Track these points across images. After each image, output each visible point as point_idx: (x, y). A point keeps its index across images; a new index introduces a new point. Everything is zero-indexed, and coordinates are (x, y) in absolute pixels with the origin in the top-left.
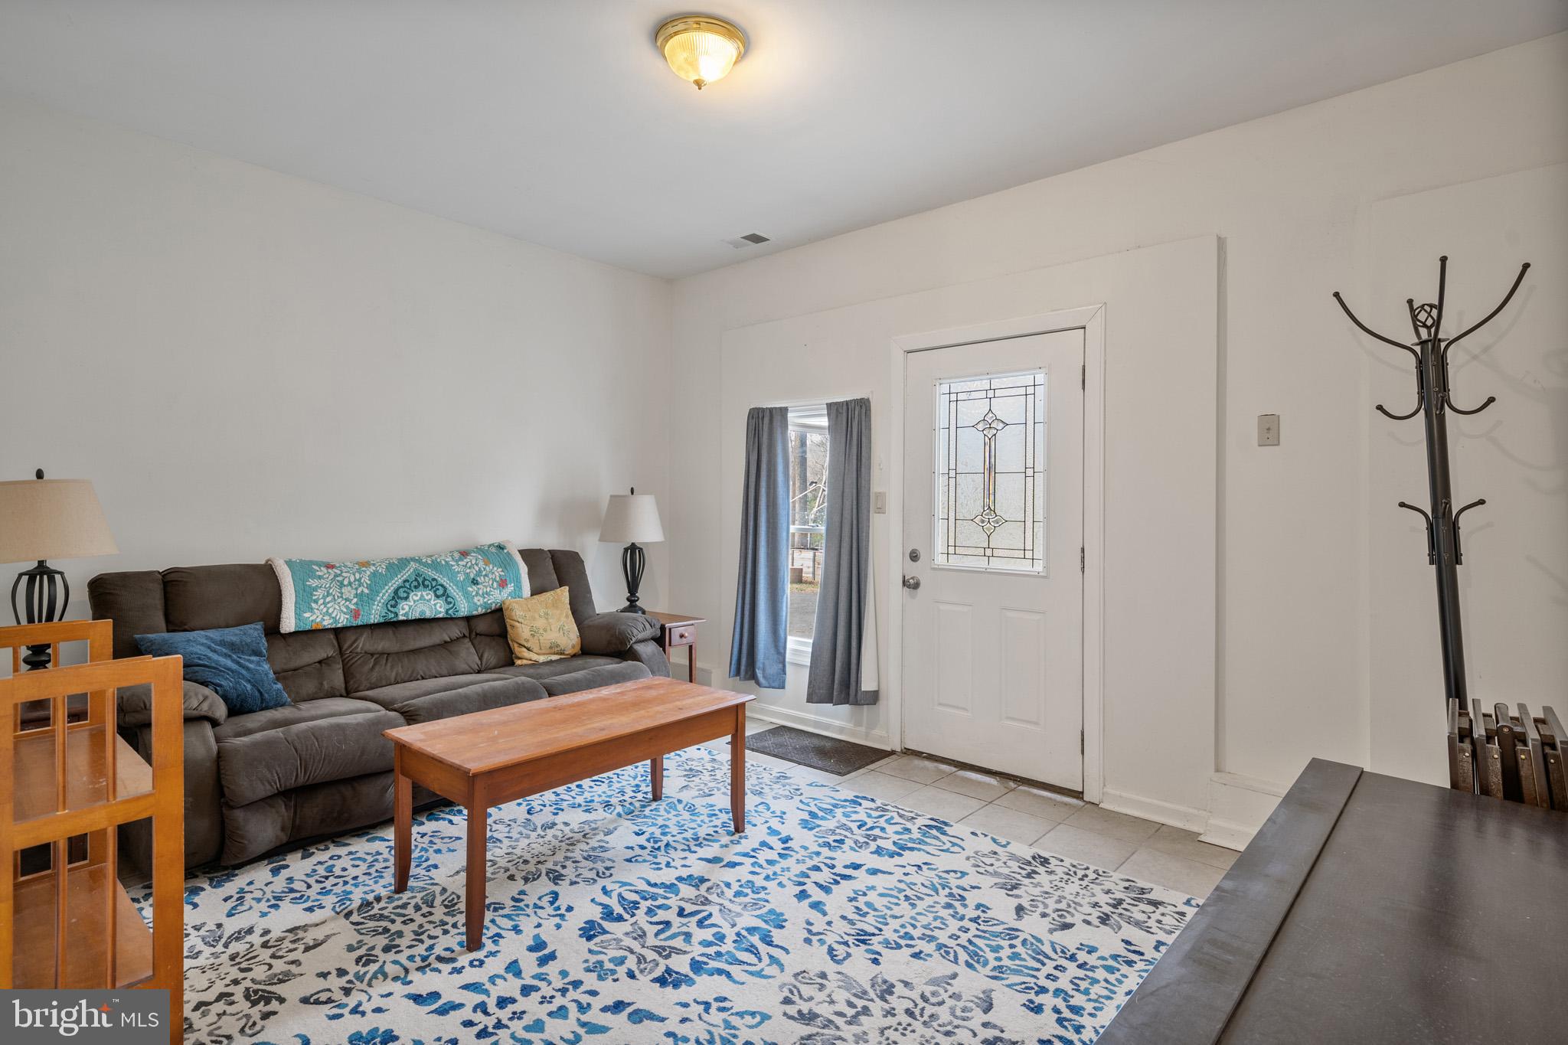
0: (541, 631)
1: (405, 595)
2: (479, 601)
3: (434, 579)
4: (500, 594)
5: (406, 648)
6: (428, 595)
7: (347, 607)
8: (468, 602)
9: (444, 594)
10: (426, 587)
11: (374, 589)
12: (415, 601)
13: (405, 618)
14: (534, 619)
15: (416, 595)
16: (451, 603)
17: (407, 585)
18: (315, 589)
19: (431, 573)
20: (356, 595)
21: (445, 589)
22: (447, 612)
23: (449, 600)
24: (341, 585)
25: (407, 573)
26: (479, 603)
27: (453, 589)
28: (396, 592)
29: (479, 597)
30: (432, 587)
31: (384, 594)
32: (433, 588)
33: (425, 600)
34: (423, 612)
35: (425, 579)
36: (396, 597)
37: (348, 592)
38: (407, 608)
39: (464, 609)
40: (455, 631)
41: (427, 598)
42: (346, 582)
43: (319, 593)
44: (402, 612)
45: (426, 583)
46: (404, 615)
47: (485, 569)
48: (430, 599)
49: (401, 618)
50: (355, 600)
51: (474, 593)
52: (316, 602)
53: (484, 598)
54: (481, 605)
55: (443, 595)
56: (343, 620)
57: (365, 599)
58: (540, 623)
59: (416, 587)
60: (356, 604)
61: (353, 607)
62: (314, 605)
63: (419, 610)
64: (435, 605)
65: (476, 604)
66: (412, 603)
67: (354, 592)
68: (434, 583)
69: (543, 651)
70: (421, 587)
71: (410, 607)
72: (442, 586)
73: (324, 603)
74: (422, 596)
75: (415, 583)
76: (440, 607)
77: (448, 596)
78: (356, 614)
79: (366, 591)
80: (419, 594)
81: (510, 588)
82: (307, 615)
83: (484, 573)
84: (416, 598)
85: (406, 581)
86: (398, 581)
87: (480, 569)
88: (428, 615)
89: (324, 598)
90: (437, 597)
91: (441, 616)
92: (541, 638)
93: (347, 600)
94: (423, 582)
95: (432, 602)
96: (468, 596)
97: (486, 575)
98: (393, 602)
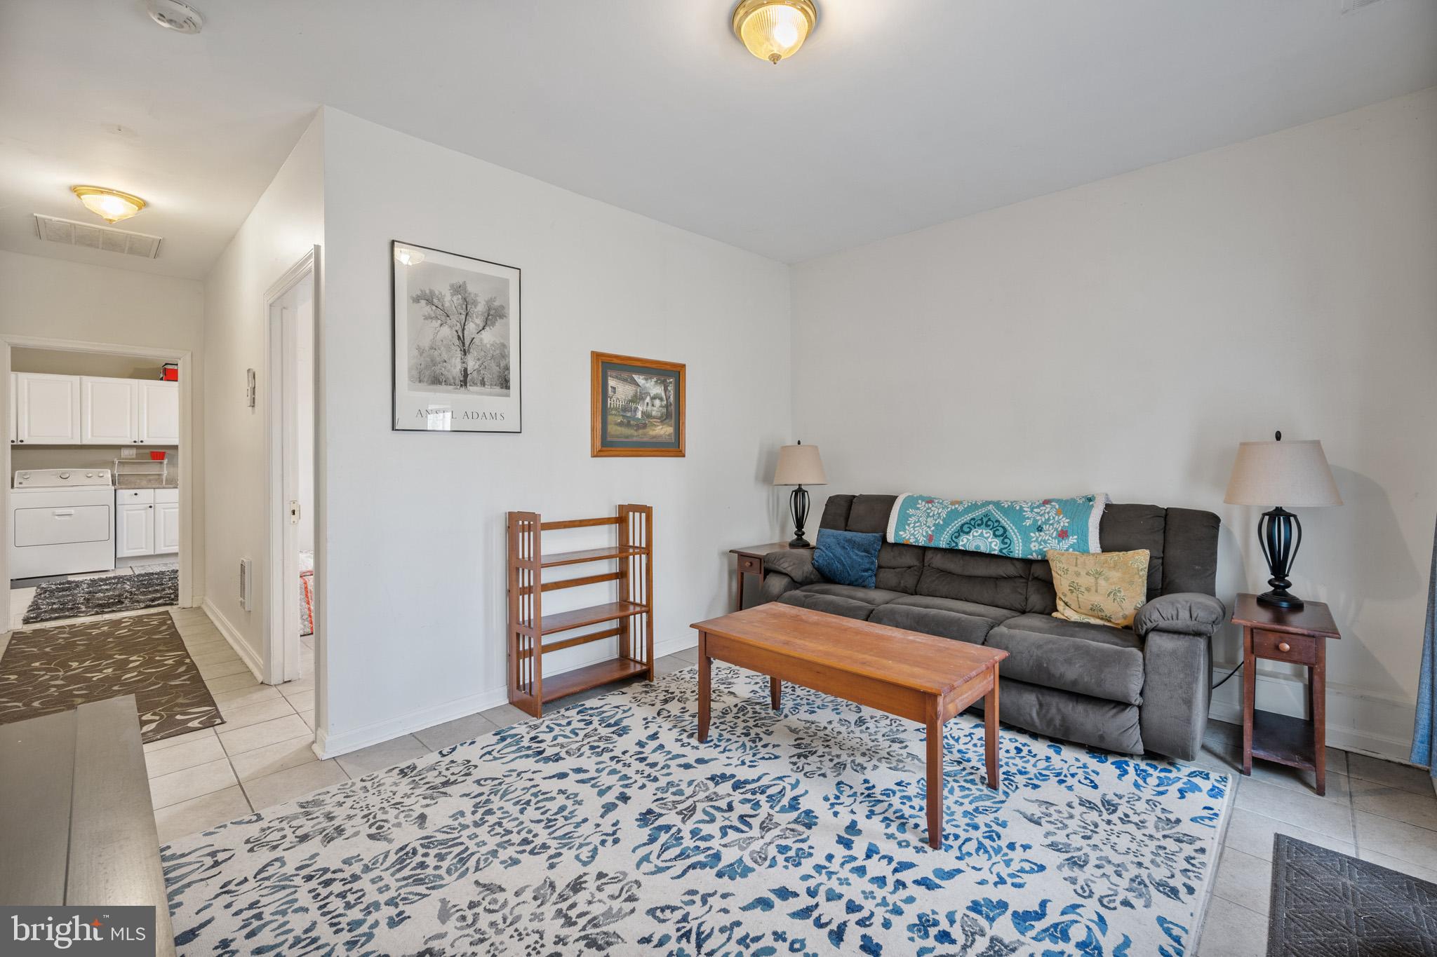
0: (1083, 589)
1: (968, 530)
2: (1034, 546)
3: (997, 521)
4: (1058, 544)
5: (967, 573)
6: (988, 533)
7: (927, 532)
8: (1024, 545)
9: (1004, 536)
10: (987, 526)
11: (947, 522)
12: (974, 536)
13: (963, 548)
14: (1078, 574)
15: (977, 532)
16: (1006, 543)
17: (973, 522)
18: (910, 516)
19: (998, 515)
20: (934, 525)
21: (1005, 530)
22: (1001, 551)
23: (1006, 540)
24: (928, 516)
25: (977, 514)
26: (1033, 549)
27: (1014, 531)
28: (962, 526)
29: (1036, 544)
30: (993, 527)
31: (953, 527)
32: (995, 530)
33: (983, 537)
34: (978, 547)
35: (989, 520)
36: (961, 531)
37: (931, 521)
38: (965, 540)
39: (1018, 551)
40: (1010, 570)
41: (985, 535)
42: (931, 514)
43: (912, 520)
44: (961, 543)
45: (989, 523)
46: (962, 545)
47: (1054, 518)
48: (989, 537)
49: (961, 548)
50: (933, 528)
51: (1034, 539)
52: (909, 525)
53: (1041, 545)
54: (1035, 551)
55: (1002, 535)
56: (922, 541)
57: (939, 528)
58: (1084, 581)
59: (979, 525)
60: (933, 531)
61: (930, 533)
62: (907, 527)
63: (975, 544)
64: (991, 543)
65: (1031, 549)
66: (971, 538)
67: (934, 522)
68: (996, 524)
69: (1082, 611)
70: (983, 526)
71: (968, 540)
72: (1003, 528)
73: (914, 527)
74: (982, 533)
75: (980, 522)
76: (995, 545)
77: (1006, 537)
78: (930, 538)
79: (941, 522)
80: (980, 531)
81: (1072, 540)
82: (901, 533)
83: (1051, 522)
84: (975, 534)
85: (973, 519)
86: (967, 518)
87: (1049, 517)
88: (983, 549)
89: (915, 523)
90: (995, 535)
91: (996, 553)
92: (1080, 596)
93: (929, 527)
94: (987, 522)
95: (990, 540)
96: (1027, 541)
97: (1052, 524)
98: (957, 534)
